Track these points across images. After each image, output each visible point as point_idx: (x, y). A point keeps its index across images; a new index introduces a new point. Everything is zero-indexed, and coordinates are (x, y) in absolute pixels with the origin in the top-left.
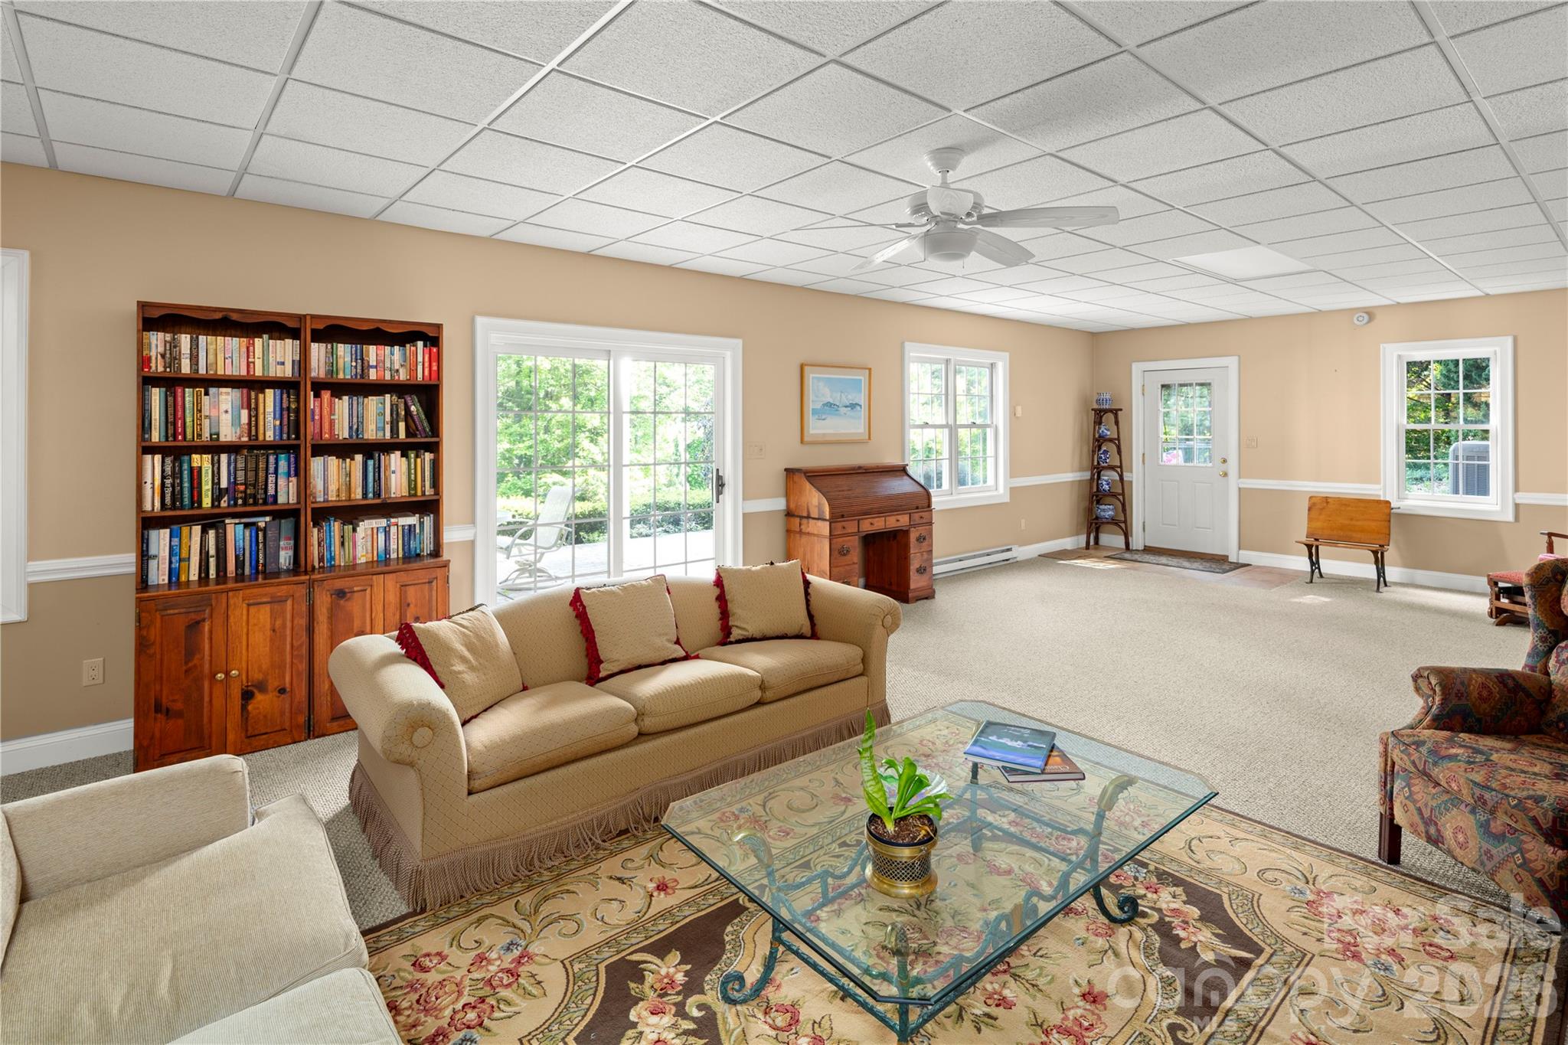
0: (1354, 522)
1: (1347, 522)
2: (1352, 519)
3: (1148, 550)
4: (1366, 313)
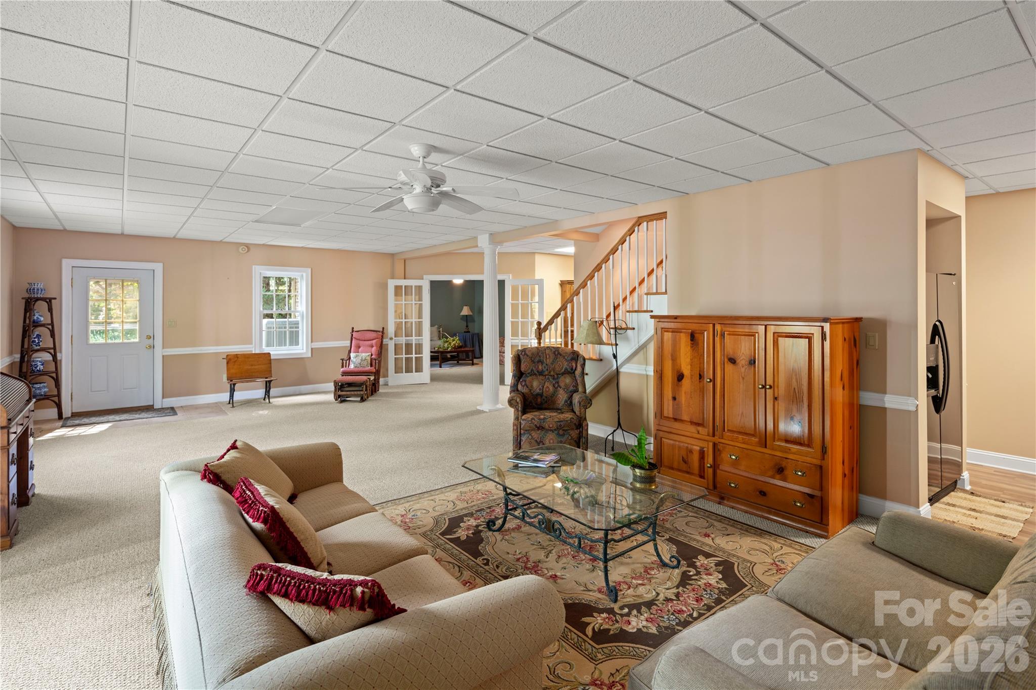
0: (253, 367)
1: (249, 367)
2: (252, 365)
3: (75, 415)
4: (246, 246)
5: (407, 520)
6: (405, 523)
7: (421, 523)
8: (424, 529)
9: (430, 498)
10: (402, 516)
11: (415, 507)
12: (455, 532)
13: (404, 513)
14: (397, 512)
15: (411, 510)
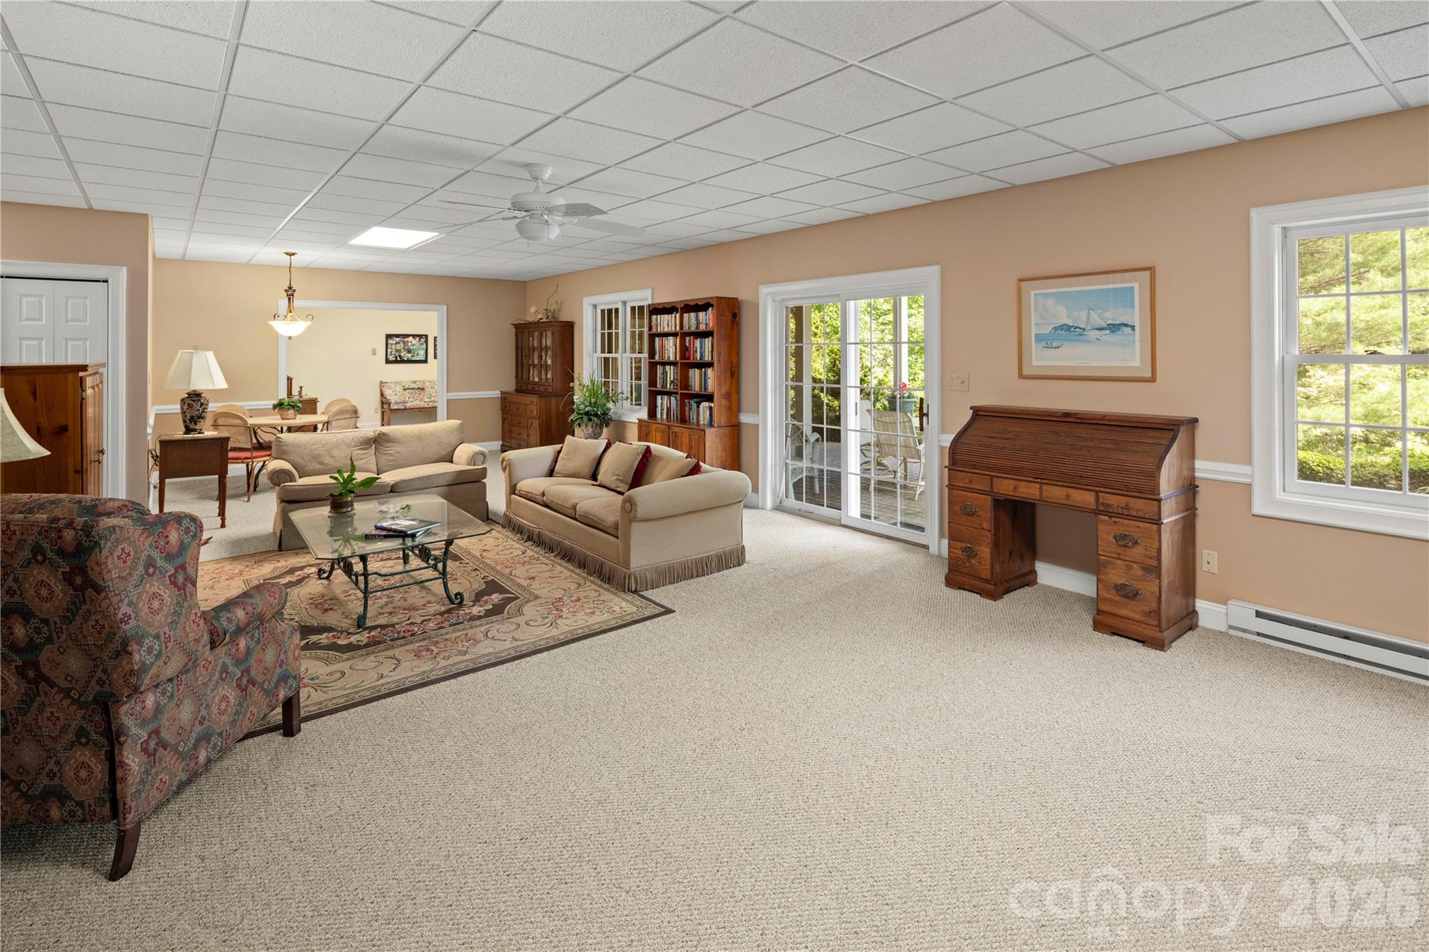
5: (555, 612)
6: (557, 610)
7: (538, 609)
8: (536, 602)
9: (519, 643)
10: (561, 617)
11: (543, 628)
12: (503, 599)
13: (559, 621)
14: (568, 622)
15: (549, 624)
